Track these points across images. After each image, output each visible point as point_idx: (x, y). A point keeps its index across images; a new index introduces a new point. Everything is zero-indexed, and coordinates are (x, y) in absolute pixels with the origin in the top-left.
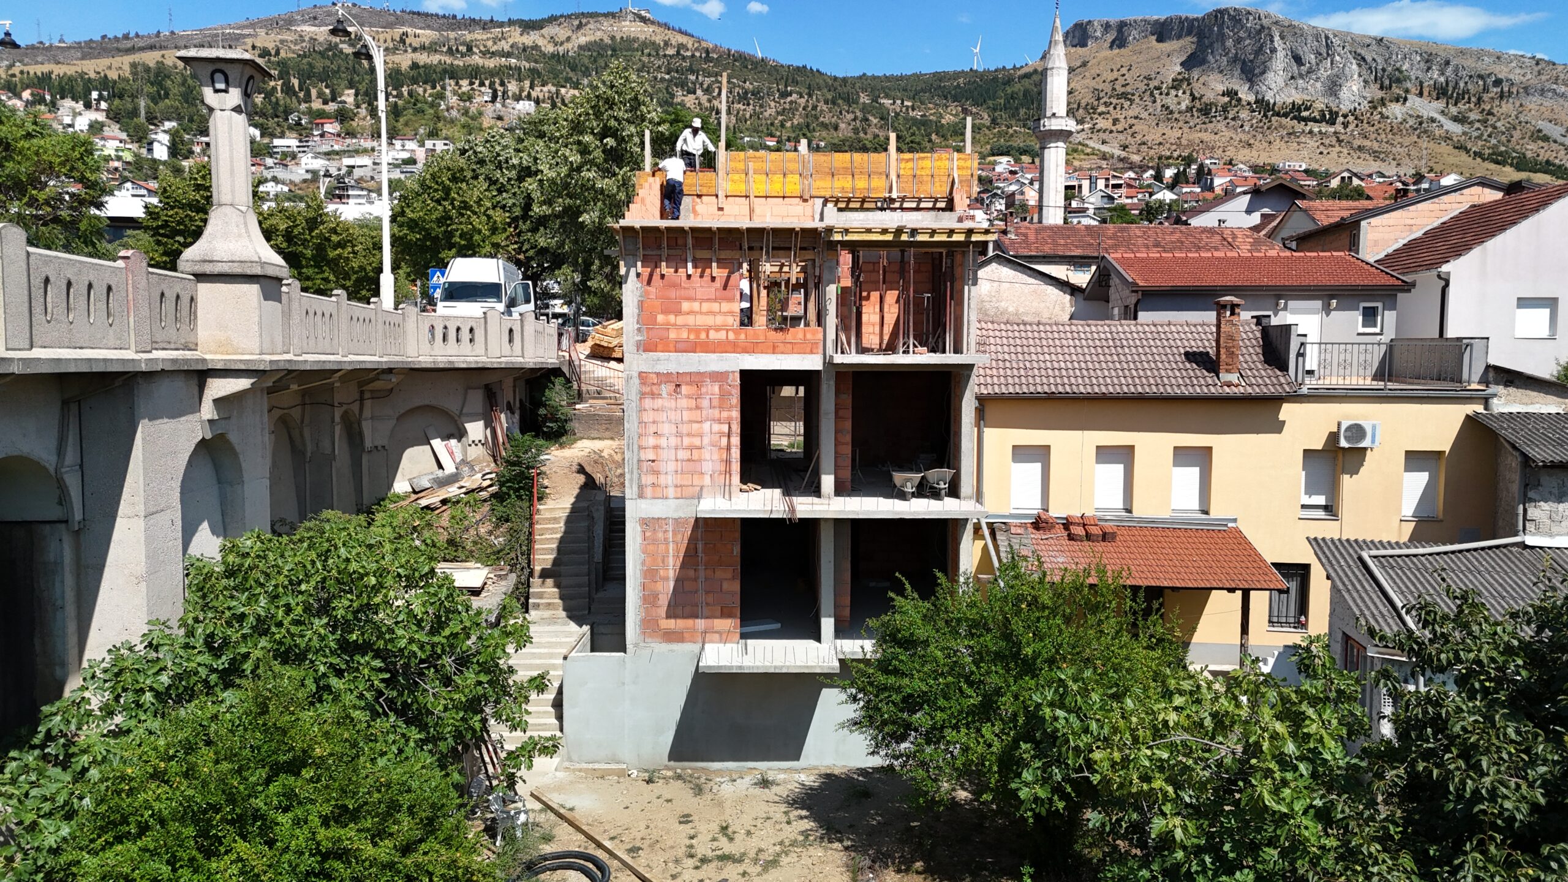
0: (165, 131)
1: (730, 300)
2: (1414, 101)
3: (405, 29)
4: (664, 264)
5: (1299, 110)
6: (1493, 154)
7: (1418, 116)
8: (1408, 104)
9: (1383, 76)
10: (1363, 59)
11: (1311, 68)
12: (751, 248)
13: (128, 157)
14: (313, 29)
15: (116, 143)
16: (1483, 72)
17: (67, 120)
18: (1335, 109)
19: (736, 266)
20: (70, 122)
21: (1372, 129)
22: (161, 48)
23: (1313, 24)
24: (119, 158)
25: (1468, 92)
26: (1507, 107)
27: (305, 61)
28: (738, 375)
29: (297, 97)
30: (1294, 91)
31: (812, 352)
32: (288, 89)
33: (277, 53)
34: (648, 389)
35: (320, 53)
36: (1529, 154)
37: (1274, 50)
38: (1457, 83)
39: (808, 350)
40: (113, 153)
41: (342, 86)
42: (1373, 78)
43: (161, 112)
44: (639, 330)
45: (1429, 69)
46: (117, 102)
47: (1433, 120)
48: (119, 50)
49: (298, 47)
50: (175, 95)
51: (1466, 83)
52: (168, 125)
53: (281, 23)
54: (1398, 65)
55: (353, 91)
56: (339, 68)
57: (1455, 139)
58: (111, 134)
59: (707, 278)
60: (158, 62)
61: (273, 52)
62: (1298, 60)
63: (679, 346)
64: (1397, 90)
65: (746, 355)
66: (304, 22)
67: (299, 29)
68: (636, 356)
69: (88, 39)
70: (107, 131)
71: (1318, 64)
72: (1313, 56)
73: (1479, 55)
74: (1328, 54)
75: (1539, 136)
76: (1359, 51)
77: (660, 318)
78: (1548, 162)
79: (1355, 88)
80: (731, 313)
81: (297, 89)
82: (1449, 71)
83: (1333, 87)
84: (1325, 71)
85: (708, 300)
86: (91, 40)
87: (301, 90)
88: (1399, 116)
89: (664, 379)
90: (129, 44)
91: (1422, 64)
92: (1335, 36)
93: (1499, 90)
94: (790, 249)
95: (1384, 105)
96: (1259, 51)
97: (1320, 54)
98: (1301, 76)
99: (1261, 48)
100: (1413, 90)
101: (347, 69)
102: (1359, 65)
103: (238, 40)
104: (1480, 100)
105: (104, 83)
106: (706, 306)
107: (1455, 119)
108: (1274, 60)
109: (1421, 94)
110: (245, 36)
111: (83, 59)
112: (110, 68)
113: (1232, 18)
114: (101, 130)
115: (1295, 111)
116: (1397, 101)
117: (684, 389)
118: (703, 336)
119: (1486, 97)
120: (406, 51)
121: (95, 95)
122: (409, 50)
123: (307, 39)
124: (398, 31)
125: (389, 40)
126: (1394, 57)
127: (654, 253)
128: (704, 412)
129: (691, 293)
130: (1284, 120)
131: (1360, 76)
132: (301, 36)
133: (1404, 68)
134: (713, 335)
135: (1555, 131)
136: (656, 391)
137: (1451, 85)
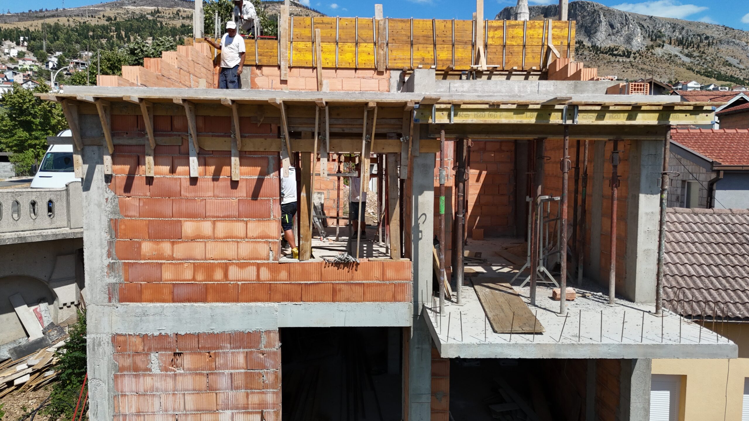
0: (56, 57)
1: (264, 217)
2: (667, 46)
3: (179, 8)
4: (149, 159)
5: (612, 51)
6: (705, 72)
7: (669, 54)
8: (664, 48)
9: (652, 35)
10: (643, 26)
11: (618, 30)
12: (295, 135)
13: (35, 69)
14: (134, 7)
15: (30, 63)
16: (700, 33)
17: (6, 51)
18: (630, 50)
19: (272, 163)
20: (7, 52)
21: (648, 60)
22: (58, 16)
23: (619, 9)
24: (31, 70)
25: (693, 42)
26: (711, 50)
27: (129, 23)
28: (276, 337)
29: (124, 40)
30: (610, 42)
31: (394, 299)
32: (119, 37)
33: (115, 19)
34: (128, 362)
35: (137, 19)
36: (722, 73)
37: (600, 22)
38: (687, 38)
39: (389, 295)
40: (28, 67)
41: (146, 35)
42: (647, 35)
43: (55, 47)
44: (111, 267)
45: (674, 31)
46: (32, 42)
47: (676, 56)
48: (37, 17)
49: (126, 16)
50: (62, 39)
51: (692, 38)
52: (58, 54)
53: (118, 5)
54: (659, 29)
55: (151, 38)
56: (145, 26)
57: (687, 65)
58: (29, 58)
59: (224, 182)
60: (55, 23)
61: (113, 19)
62: (612, 26)
63: (179, 291)
64: (659, 41)
65: (290, 304)
66: (129, 4)
67: (126, 8)
68: (107, 309)
69: (22, 12)
70: (27, 57)
71: (621, 29)
72: (619, 25)
73: (698, 25)
74: (626, 24)
75: (727, 64)
76: (641, 22)
77: (147, 247)
78: (731, 76)
79: (639, 40)
80: (264, 237)
81: (124, 37)
82: (684, 32)
83: (629, 40)
84: (625, 32)
85: (227, 218)
86: (24, 13)
87: (126, 37)
88: (660, 54)
89: (154, 344)
90: (42, 14)
91: (671, 29)
92: (630, 15)
93: (708, 41)
94: (359, 136)
95: (653, 48)
96: (593, 22)
97: (623, 24)
98: (613, 34)
99: (594, 21)
100: (667, 41)
101: (150, 27)
102: (641, 29)
103: (96, 12)
104: (698, 46)
105: (27, 33)
106: (222, 228)
107: (687, 55)
108: (600, 27)
109: (670, 43)
110: (100, 11)
111: (19, 21)
112: (31, 26)
113: (580, 6)
114: (24, 56)
115: (611, 51)
116: (659, 46)
117: (187, 360)
118: (219, 275)
119: (701, 45)
120: (179, 19)
121: (22, 38)
122: (181, 18)
123: (130, 12)
124: (175, 9)
125: (171, 13)
126: (658, 25)
127: (133, 142)
128: (222, 397)
129: (198, 206)
130: (605, 56)
131: (642, 34)
132: (127, 11)
133: (662, 31)
134: (234, 273)
135: (734, 62)
136: (140, 365)
137: (685, 39)
